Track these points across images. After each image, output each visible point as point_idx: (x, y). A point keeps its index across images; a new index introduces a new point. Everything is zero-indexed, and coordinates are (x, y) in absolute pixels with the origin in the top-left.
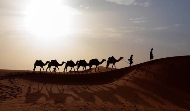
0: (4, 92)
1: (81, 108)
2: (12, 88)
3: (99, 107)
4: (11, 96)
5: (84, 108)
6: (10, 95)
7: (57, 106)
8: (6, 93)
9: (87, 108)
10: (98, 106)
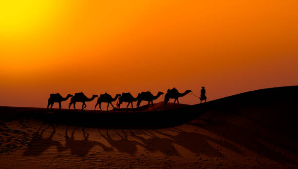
0: (13, 139)
1: (133, 163)
2: (24, 133)
3: (160, 161)
4: (24, 144)
5: (137, 162)
6: (22, 143)
7: (95, 158)
8: (16, 140)
9: (142, 163)
10: (158, 160)
